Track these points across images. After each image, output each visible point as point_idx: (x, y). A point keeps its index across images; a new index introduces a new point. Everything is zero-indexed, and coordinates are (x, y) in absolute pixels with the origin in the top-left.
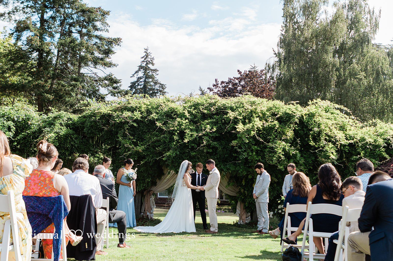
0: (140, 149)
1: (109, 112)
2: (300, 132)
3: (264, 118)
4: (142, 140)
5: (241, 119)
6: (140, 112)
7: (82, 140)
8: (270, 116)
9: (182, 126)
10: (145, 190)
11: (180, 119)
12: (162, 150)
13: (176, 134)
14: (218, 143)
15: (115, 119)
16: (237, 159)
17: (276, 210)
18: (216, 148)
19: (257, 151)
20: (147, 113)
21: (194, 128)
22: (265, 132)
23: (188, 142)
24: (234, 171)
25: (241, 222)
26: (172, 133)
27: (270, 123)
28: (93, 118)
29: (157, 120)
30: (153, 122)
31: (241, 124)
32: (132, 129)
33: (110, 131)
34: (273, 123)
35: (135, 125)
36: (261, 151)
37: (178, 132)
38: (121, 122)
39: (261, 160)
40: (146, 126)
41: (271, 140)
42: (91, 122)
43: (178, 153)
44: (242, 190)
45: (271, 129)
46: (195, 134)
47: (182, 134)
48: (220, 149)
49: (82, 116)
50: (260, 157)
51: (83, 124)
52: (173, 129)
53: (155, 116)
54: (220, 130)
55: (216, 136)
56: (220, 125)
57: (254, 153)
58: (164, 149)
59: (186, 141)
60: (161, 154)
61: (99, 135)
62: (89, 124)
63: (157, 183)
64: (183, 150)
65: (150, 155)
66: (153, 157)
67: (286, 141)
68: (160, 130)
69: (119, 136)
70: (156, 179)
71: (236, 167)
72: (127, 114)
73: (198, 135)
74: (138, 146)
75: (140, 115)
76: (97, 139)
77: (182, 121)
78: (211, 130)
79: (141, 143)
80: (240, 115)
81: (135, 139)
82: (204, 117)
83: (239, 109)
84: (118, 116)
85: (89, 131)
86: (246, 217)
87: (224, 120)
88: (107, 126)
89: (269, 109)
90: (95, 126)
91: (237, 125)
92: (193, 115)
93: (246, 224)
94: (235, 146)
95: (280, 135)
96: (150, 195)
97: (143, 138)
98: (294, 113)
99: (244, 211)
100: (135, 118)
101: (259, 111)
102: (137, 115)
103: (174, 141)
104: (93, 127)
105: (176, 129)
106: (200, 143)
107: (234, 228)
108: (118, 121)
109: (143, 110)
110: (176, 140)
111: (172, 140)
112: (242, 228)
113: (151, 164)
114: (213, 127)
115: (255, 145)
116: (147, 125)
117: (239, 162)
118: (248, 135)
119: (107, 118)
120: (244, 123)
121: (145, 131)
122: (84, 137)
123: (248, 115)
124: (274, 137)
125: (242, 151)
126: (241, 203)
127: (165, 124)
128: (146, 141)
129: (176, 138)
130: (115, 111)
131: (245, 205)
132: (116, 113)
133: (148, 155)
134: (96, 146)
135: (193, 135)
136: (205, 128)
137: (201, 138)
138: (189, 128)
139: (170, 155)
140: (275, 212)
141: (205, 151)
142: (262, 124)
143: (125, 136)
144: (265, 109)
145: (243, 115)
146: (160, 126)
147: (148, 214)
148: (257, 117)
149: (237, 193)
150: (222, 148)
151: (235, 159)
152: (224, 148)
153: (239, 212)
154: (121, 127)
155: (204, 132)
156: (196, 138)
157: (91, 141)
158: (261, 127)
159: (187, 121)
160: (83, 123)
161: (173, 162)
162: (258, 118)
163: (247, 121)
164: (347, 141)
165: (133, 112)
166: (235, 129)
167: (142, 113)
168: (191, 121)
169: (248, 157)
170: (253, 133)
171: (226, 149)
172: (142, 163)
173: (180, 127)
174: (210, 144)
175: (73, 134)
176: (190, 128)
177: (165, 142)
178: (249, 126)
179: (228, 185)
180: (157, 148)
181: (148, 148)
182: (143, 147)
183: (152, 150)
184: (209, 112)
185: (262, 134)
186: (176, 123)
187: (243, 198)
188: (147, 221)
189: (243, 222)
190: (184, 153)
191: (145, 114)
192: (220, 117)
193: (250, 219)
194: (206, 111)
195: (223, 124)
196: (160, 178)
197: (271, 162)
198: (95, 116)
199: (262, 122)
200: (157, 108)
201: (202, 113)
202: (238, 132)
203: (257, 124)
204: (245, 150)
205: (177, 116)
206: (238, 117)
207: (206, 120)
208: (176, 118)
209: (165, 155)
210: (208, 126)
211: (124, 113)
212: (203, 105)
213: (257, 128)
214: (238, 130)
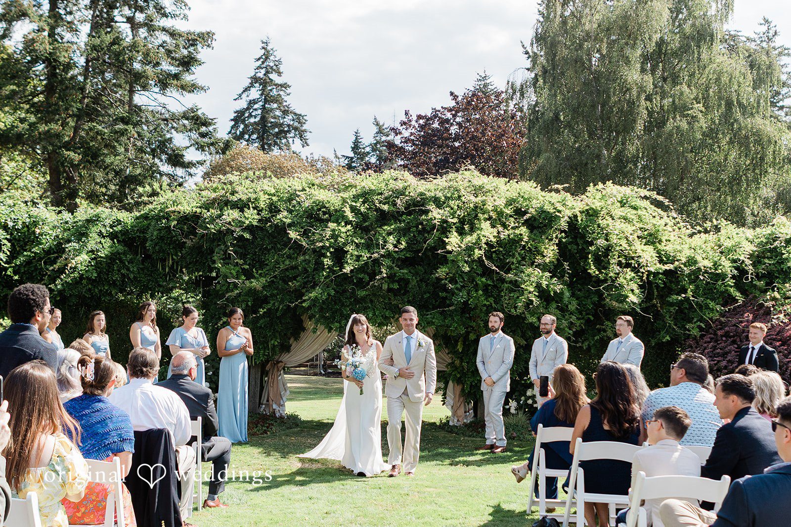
0: (257, 284)
1: (194, 209)
2: (569, 247)
3: (499, 220)
4: (262, 265)
5: (454, 224)
6: (256, 211)
7: (143, 264)
8: (511, 216)
9: (340, 239)
10: (267, 361)
11: (336, 224)
12: (300, 286)
13: (328, 254)
14: (410, 272)
15: (208, 226)
16: (448, 302)
17: (523, 398)
18: (407, 282)
19: (486, 288)
20: (271, 211)
21: (363, 241)
22: (501, 249)
23: (352, 271)
24: (441, 326)
25: (456, 420)
26: (319, 253)
27: (511, 232)
28: (164, 221)
29: (290, 225)
30: (281, 230)
31: (456, 234)
32: (240, 244)
33: (197, 249)
34: (517, 232)
35: (247, 236)
36: (495, 286)
37: (332, 250)
38: (220, 231)
39: (494, 305)
40: (268, 238)
41: (513, 267)
42: (159, 230)
43: (333, 293)
44: (457, 362)
45: (514, 242)
46: (365, 255)
47: (339, 255)
48: (414, 283)
49: (141, 215)
50: (491, 300)
51: (143, 233)
52: (321, 244)
53: (286, 218)
54: (414, 244)
55: (406, 258)
56: (414, 236)
57: (480, 292)
58: (305, 283)
59: (347, 269)
60: (299, 294)
61: (177, 255)
62: (155, 233)
63: (292, 348)
64: (342, 286)
65: (278, 294)
66: (282, 302)
67: (544, 267)
68: (297, 246)
69: (215, 258)
70: (290, 339)
71: (445, 318)
72: (231, 215)
73: (371, 257)
74: (254, 277)
75: (257, 217)
76: (173, 263)
77: (340, 228)
78: (395, 246)
79: (260, 272)
80: (453, 215)
81: (248, 262)
82: (384, 218)
83: (452, 203)
84: (213, 220)
85: (157, 248)
86: (465, 412)
87: (422, 224)
88: (192, 237)
89: (510, 202)
90: (168, 238)
91: (448, 238)
92: (361, 214)
93: (466, 425)
94: (442, 279)
95: (531, 255)
96: (278, 370)
97: (264, 261)
98: (559, 212)
99: (462, 399)
100: (247, 222)
101: (490, 208)
102: (251, 217)
103: (324, 269)
104: (163, 240)
105: (328, 245)
106: (375, 271)
107: (441, 434)
108: (213, 231)
109: (262, 205)
110: (328, 268)
111: (319, 266)
112: (456, 434)
113: (278, 314)
114: (399, 239)
115: (482, 275)
116: (271, 235)
117: (451, 308)
118: (469, 256)
119: (191, 221)
120: (461, 232)
121: (267, 247)
122: (148, 257)
123: (468, 214)
124: (520, 259)
125: (457, 289)
126: (456, 385)
127: (305, 234)
128: (268, 268)
129: (327, 262)
130: (207, 206)
131: (463, 390)
132: (209, 211)
133: (272, 296)
134: (170, 276)
135: (361, 256)
136: (385, 242)
137: (376, 262)
138: (352, 241)
139: (316, 297)
140: (521, 402)
141: (385, 287)
142: (495, 234)
143: (227, 258)
144: (501, 203)
145: (459, 215)
146: (297, 239)
147: (275, 406)
148: (486, 220)
149: (447, 367)
150: (417, 281)
151: (443, 303)
152: (421, 280)
153: (452, 402)
154: (219, 240)
155: (382, 252)
156: (366, 264)
157: (160, 266)
158: (494, 240)
159: (349, 227)
160: (144, 230)
161: (321, 310)
162: (488, 222)
163: (466, 227)
164: (661, 266)
165: (242, 211)
166: (444, 244)
167: (261, 211)
168: (357, 227)
169: (469, 299)
170: (477, 253)
171: (425, 282)
172: (262, 311)
173: (336, 241)
174: (395, 274)
175: (124, 253)
176: (355, 243)
177: (305, 270)
178: (470, 239)
180: (290, 283)
181: (273, 282)
182: (263, 280)
183: (281, 284)
184: (392, 208)
185: (497, 254)
186: (328, 233)
187: (458, 376)
188: (272, 425)
189: (458, 420)
190: (344, 291)
191: (265, 214)
192: (414, 218)
193: (473, 415)
194: (386, 207)
195: (420, 232)
196: (297, 338)
197: (513, 310)
198: (167, 217)
199: (495, 230)
200: (290, 200)
201: (378, 210)
202: (450, 252)
203: (487, 234)
204: (463, 287)
205: (330, 216)
206: (450, 220)
207: (385, 225)
208: (328, 221)
209: (306, 298)
210: (391, 237)
211: (226, 213)
212: (381, 194)
213: (487, 244)
214: (449, 248)
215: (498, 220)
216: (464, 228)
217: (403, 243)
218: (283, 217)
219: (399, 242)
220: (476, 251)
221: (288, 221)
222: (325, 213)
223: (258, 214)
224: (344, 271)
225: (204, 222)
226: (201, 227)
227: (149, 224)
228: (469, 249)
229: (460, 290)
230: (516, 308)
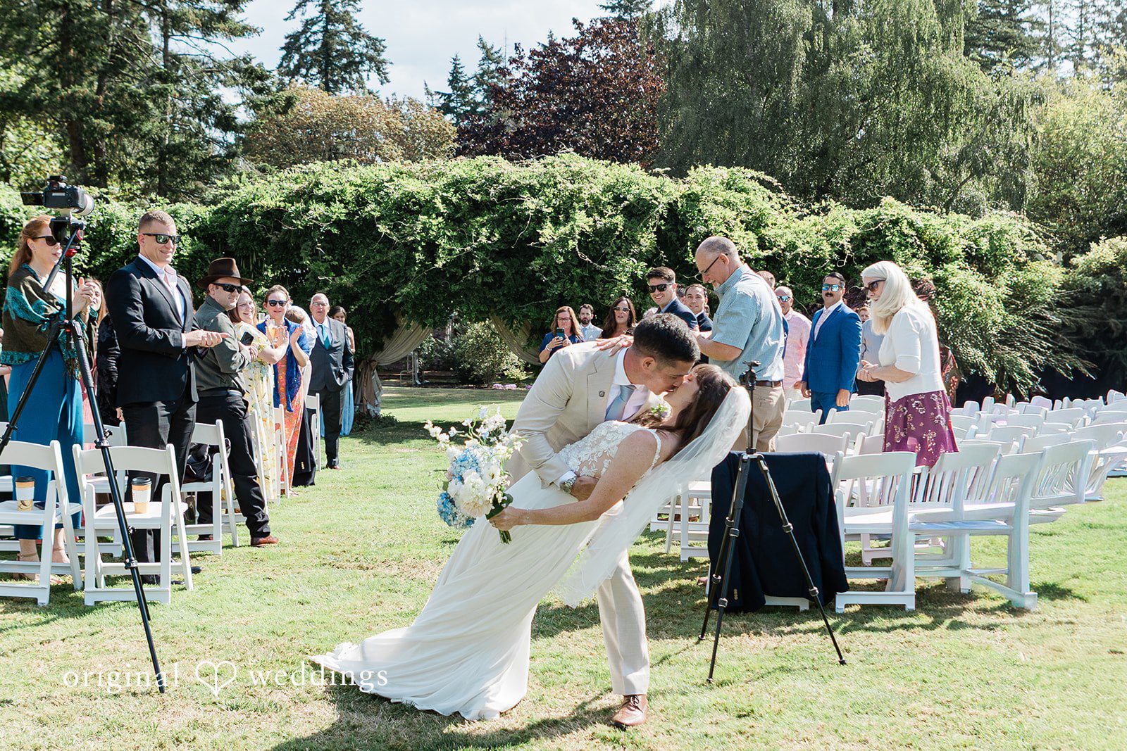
0: (347, 282)
1: (278, 204)
2: (668, 235)
4: (351, 260)
5: (549, 214)
6: (342, 205)
8: (609, 204)
9: (431, 232)
11: (426, 217)
12: (392, 282)
13: (420, 248)
14: (505, 265)
15: (293, 221)
16: (543, 295)
18: (502, 275)
19: (581, 280)
20: (358, 204)
21: (455, 234)
22: (597, 239)
23: (444, 265)
24: (538, 319)
26: (411, 247)
27: (607, 220)
28: (246, 216)
29: (379, 219)
30: (370, 223)
31: (550, 225)
32: (328, 239)
33: (283, 245)
35: (335, 231)
36: (590, 278)
37: (423, 244)
38: (306, 227)
40: (357, 232)
41: (608, 257)
42: (242, 225)
43: (425, 288)
45: (610, 231)
46: (457, 248)
47: (431, 249)
48: (509, 276)
49: (220, 209)
51: (224, 229)
52: (412, 238)
53: (374, 210)
54: (508, 235)
55: (501, 250)
56: (508, 226)
57: (576, 284)
58: (397, 279)
59: (439, 264)
60: (390, 290)
61: (262, 253)
62: (238, 229)
63: (385, 346)
64: (435, 281)
65: (369, 291)
67: (640, 257)
68: (387, 240)
69: (302, 255)
70: (382, 337)
71: (540, 312)
72: (318, 209)
73: (463, 251)
74: (344, 274)
75: (345, 211)
76: (257, 261)
77: (431, 220)
78: (488, 238)
79: (349, 268)
80: (548, 204)
81: (337, 258)
82: (477, 208)
83: (547, 191)
84: (298, 215)
85: (240, 244)
87: (515, 213)
88: (277, 233)
89: (608, 189)
90: (252, 234)
91: (541, 229)
92: (453, 205)
94: (536, 272)
95: (626, 243)
96: (371, 369)
97: (353, 257)
100: (334, 217)
101: (586, 197)
102: (338, 211)
103: (416, 264)
104: (247, 236)
105: (419, 239)
106: (468, 264)
108: (299, 227)
109: (349, 197)
110: (420, 262)
111: (411, 261)
113: (370, 311)
114: (492, 231)
115: (577, 267)
116: (359, 229)
117: (547, 301)
118: (563, 247)
119: (275, 215)
120: (556, 223)
121: (355, 242)
123: (564, 203)
124: (615, 249)
125: (551, 281)
127: (395, 228)
128: (358, 263)
129: (419, 256)
130: (291, 199)
132: (293, 205)
133: (363, 292)
135: (453, 249)
136: (478, 234)
137: (469, 254)
138: (444, 234)
139: (409, 293)
141: (479, 280)
142: (591, 223)
143: (314, 255)
144: (597, 190)
145: (554, 204)
146: (387, 233)
147: (369, 407)
148: (581, 209)
150: (512, 274)
151: (540, 295)
152: (517, 273)
154: (306, 236)
155: (475, 244)
156: (459, 257)
158: (590, 230)
159: (440, 219)
160: (224, 226)
161: (414, 306)
162: (584, 211)
163: (561, 217)
165: (328, 205)
166: (537, 236)
167: (348, 204)
168: (448, 219)
170: (571, 244)
173: (427, 234)
174: (488, 267)
176: (447, 236)
177: (397, 266)
178: (564, 230)
180: (381, 279)
181: (363, 277)
182: (353, 276)
183: (372, 281)
184: (485, 198)
185: (592, 245)
186: (419, 226)
190: (437, 286)
191: (352, 207)
192: (509, 208)
194: (478, 197)
195: (514, 223)
196: (390, 336)
198: (250, 212)
199: (591, 219)
200: (377, 191)
201: (471, 200)
202: (543, 244)
203: (581, 224)
204: (559, 278)
205: (421, 207)
206: (544, 210)
207: (479, 215)
208: (419, 212)
209: (398, 294)
210: (484, 229)
211: (312, 208)
212: (474, 182)
213: (582, 234)
214: (541, 240)
215: (595, 208)
216: (559, 219)
217: (496, 235)
218: (372, 209)
219: (492, 234)
220: (571, 242)
221: (377, 214)
222: (415, 204)
223: (345, 208)
224: (437, 266)
225: (289, 217)
226: (286, 222)
227: (230, 220)
228: (563, 241)
229: (555, 282)
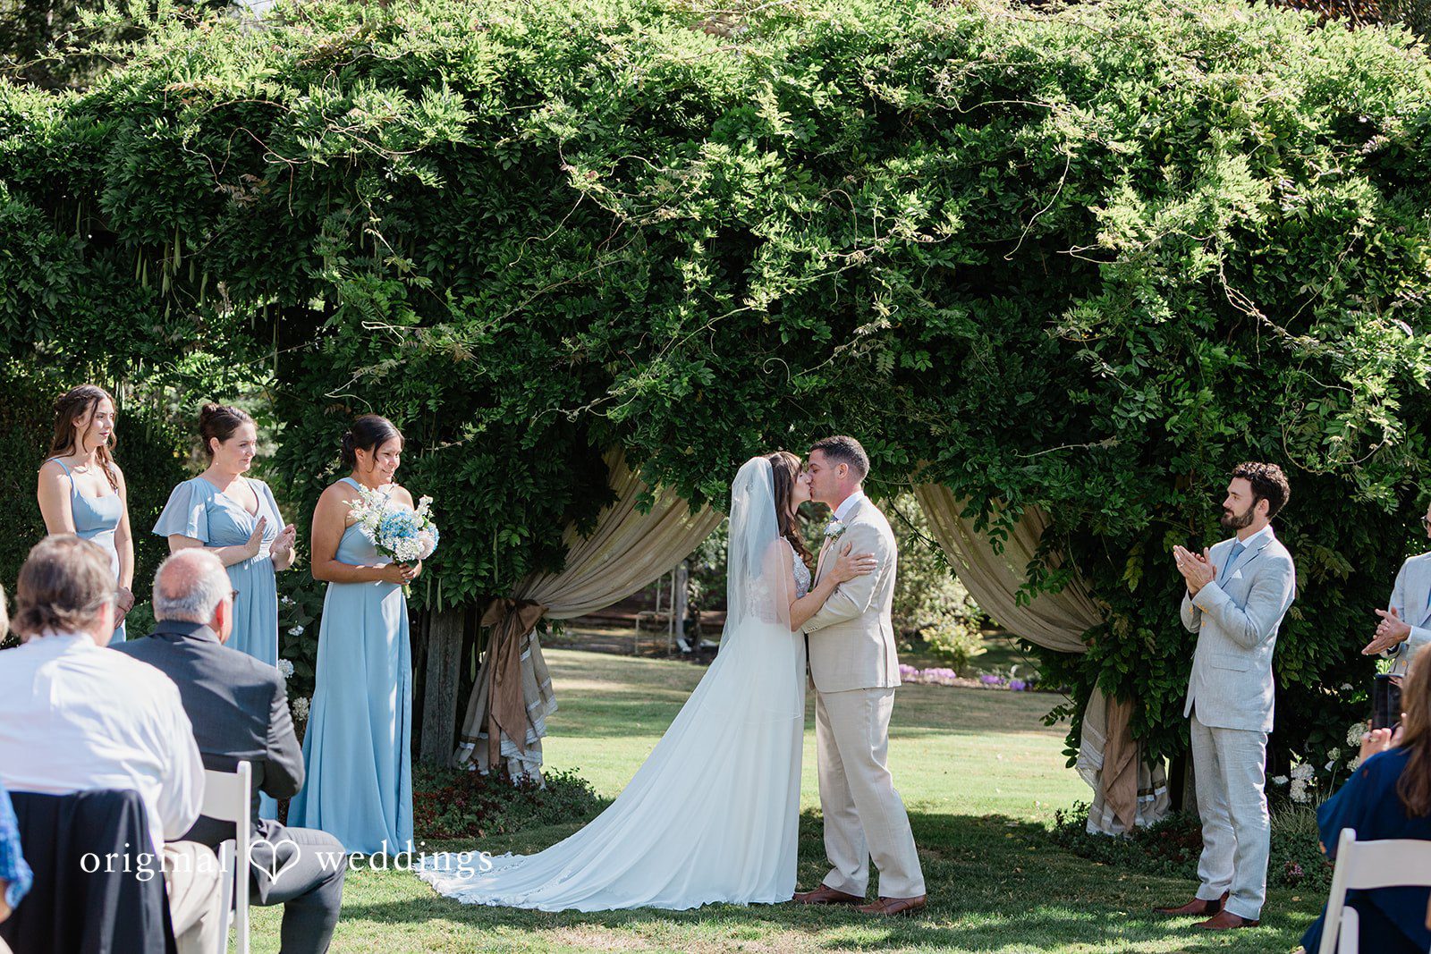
0: (453, 340)
1: (259, 86)
3: (1282, 150)
4: (475, 276)
5: (1129, 159)
6: (460, 98)
7: (88, 263)
8: (1322, 140)
9: (737, 197)
10: (486, 599)
11: (725, 148)
12: (600, 351)
13: (698, 247)
14: (972, 316)
15: (302, 141)
16: (1096, 422)
17: (1334, 753)
18: (962, 350)
19: (1225, 381)
20: (510, 98)
21: (816, 207)
22: (1283, 251)
23: (774, 306)
24: (1071, 502)
25: (1107, 819)
26: (668, 243)
27: (1316, 193)
28: (158, 124)
29: (573, 147)
30: (544, 161)
31: (1130, 193)
32: (407, 204)
33: (266, 217)
34: (1340, 193)
35: (428, 178)
36: (1256, 375)
37: (709, 233)
38: (339, 161)
39: (1248, 437)
40: (500, 187)
41: (1319, 311)
42: (143, 151)
43: (708, 377)
44: (1121, 626)
45: (1328, 227)
46: (822, 253)
47: (735, 251)
48: (986, 354)
49: (89, 101)
50: (1242, 421)
51: (92, 160)
52: (674, 213)
53: (560, 121)
54: (992, 222)
55: (962, 268)
56: (991, 192)
57: (1207, 393)
58: (617, 343)
59: (761, 298)
60: (595, 379)
61: (198, 238)
62: (130, 162)
63: (569, 558)
64: (740, 355)
65: (526, 378)
66: (537, 403)
67: (1421, 317)
68: (593, 217)
69: (322, 250)
70: (562, 527)
71: (1084, 477)
72: (379, 106)
73: (841, 262)
74: (446, 317)
75: (463, 116)
76: (185, 263)
77: (740, 159)
78: (925, 227)
79: (468, 299)
80: (1125, 128)
81: (430, 267)
82: (893, 129)
83: (1123, 88)
84: (318, 122)
85: (135, 211)
86: (1141, 793)
87: (1018, 155)
88: (249, 177)
89: (1319, 94)
90: (170, 179)
91: (1103, 206)
92: (815, 114)
93: (1138, 833)
94: (1080, 346)
96: (521, 630)
97: (483, 265)
99: (1131, 749)
100: (430, 133)
101: (1251, 111)
102: (444, 114)
103: (680, 297)
104: (156, 185)
105: (697, 216)
106: (853, 308)
107: (1057, 861)
108: (317, 158)
109: (482, 75)
110: (697, 293)
111: (666, 285)
112: (1106, 861)
113: (527, 443)
114: (940, 205)
115: (1216, 337)
116: (510, 179)
117: (1105, 444)
118: (1174, 270)
119: (246, 123)
120: (1150, 188)
121: (493, 219)
122: (103, 240)
123: (1178, 129)
124: (1343, 286)
125: (1128, 378)
126: (1114, 701)
127: (624, 176)
128: (495, 287)
129: (693, 272)
130: (301, 74)
131: (1137, 719)
132: (305, 92)
133: (508, 380)
134: (174, 306)
135: (808, 256)
136: (892, 211)
137: (857, 277)
138: (781, 207)
139: (652, 391)
140: (1328, 766)
141: (886, 363)
142: (1265, 198)
143: (359, 251)
144: (1287, 93)
145: (1146, 131)
146: (594, 192)
147: (507, 748)
148: (1234, 150)
149: (1086, 638)
150: (996, 349)
151: (1082, 425)
152: (1009, 347)
153: (1097, 760)
154: (337, 190)
155: (881, 244)
156: (825, 282)
157: (142, 272)
158: (1260, 219)
159: (771, 158)
160: (94, 152)
161: (669, 433)
162: (1243, 157)
163: (1168, 172)
165: (415, 93)
166: (1091, 226)
167: (478, 95)
168: (798, 160)
169: (1167, 416)
170: (1202, 260)
171: (1022, 352)
172: (471, 431)
173: (724, 203)
174: (921, 320)
175: (31, 229)
176: (790, 211)
177: (620, 301)
178: (1178, 212)
179: (1032, 583)
180: (566, 341)
181: (509, 334)
182: (476, 328)
183: (536, 347)
184: (919, 98)
185: (1268, 267)
186: (700, 175)
187: (1125, 669)
188: (496, 807)
189: (1116, 819)
190: (748, 374)
191: (492, 105)
192: (995, 135)
193: (1166, 803)
194: (898, 96)
195: (1010, 184)
196: (587, 526)
197: (1313, 458)
198: (170, 109)
199: (1265, 185)
200: (575, 60)
201: (873, 103)
202: (1110, 255)
203: (1235, 197)
204: (1149, 373)
205: (711, 117)
206: (1113, 145)
207: (896, 154)
208: (701, 135)
209: (621, 391)
210: (913, 198)
211: (361, 100)
212: (886, 48)
213: (1234, 230)
214: (1106, 240)
215: (1276, 151)
216: (1161, 176)
217: (952, 218)
218: (553, 117)
219: (937, 213)
220: (1198, 252)
221: (567, 132)
222: (691, 109)
223: (469, 107)
224: (750, 304)
225: (290, 130)
226: (279, 143)
227: (113, 132)
228: (1175, 247)
229: (1139, 385)
230: (1323, 449)
